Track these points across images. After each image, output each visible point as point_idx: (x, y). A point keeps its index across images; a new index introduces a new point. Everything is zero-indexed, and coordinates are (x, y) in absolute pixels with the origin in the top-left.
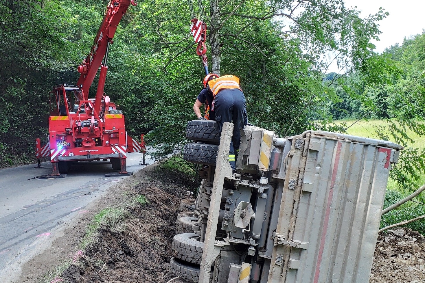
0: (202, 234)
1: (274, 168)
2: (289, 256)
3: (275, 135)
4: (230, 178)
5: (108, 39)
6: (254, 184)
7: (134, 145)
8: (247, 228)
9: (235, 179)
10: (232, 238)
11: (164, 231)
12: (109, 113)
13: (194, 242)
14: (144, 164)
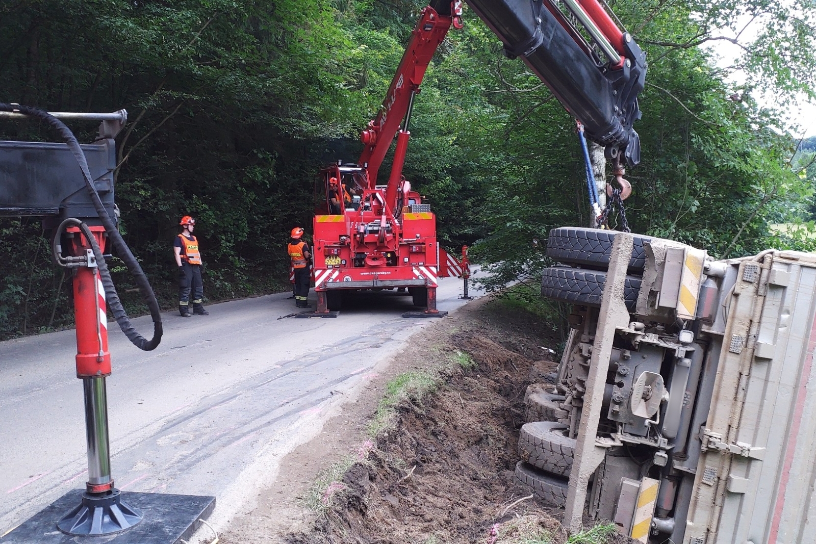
0: (572, 425)
1: (705, 314)
2: (730, 470)
3: (707, 256)
4: (626, 329)
5: (412, 87)
6: (669, 341)
7: (449, 264)
8: (654, 418)
9: (633, 331)
10: (628, 435)
11: (503, 416)
12: (410, 209)
13: (557, 438)
14: (466, 297)
